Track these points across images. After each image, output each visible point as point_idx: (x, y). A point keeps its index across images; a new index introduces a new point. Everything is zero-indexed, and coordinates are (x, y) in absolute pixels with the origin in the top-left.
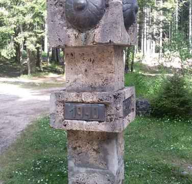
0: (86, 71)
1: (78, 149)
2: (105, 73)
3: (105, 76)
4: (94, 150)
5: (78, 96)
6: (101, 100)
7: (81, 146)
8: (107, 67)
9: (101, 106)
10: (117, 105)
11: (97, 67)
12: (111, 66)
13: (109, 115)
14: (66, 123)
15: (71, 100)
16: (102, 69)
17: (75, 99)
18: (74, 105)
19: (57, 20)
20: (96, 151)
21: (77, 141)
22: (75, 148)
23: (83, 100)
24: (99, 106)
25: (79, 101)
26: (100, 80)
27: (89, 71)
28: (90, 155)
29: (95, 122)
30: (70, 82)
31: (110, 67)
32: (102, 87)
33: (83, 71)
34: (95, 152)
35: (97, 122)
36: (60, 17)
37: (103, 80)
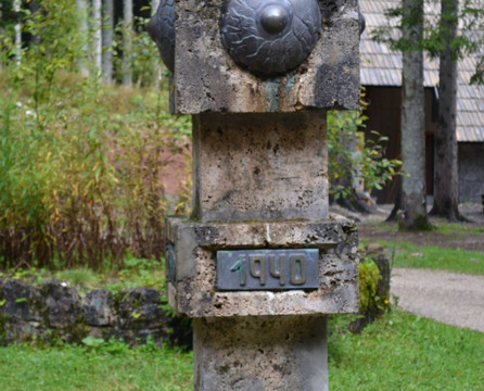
0: (257, 171)
1: (233, 369)
2: (305, 175)
3: (305, 184)
4: (276, 367)
5: (255, 230)
6: (314, 239)
7: (242, 361)
8: (310, 162)
9: (311, 254)
10: (350, 248)
11: (286, 162)
12: (320, 159)
13: (328, 274)
14: (221, 301)
15: (236, 243)
16: (298, 167)
17: (247, 240)
18: (242, 254)
19: (203, 49)
20: (281, 370)
21: (230, 349)
22: (225, 369)
23: (269, 240)
24: (306, 253)
25: (257, 243)
26: (293, 194)
27: (266, 172)
28: (264, 382)
29: (296, 292)
30: (214, 199)
31: (318, 163)
32: (297, 211)
33: (250, 173)
34: (277, 374)
35: (302, 293)
36: (209, 41)
37: (301, 194)
